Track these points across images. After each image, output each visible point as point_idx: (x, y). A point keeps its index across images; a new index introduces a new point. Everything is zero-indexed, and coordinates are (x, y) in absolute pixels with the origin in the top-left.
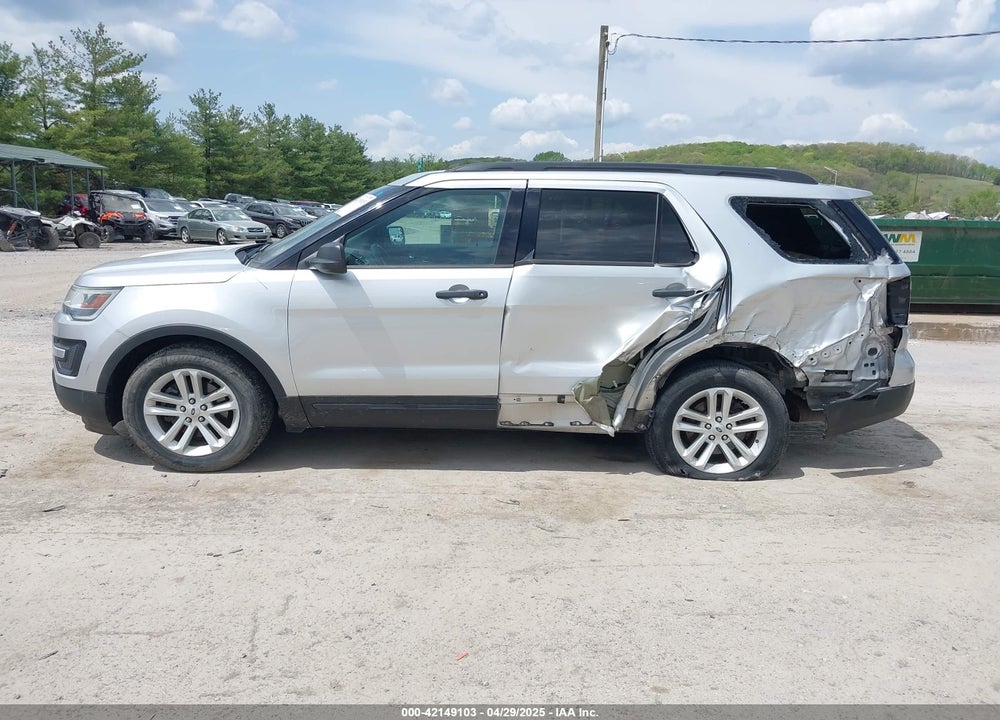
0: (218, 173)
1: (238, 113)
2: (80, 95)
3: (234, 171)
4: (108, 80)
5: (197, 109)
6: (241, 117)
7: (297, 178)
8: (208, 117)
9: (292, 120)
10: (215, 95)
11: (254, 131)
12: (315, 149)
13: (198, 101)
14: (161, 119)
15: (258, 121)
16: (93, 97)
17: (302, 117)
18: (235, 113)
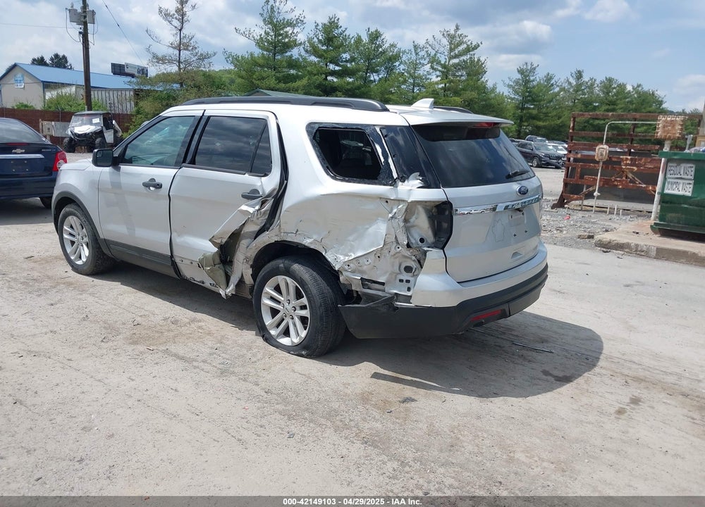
0: (526, 121)
1: (551, 78)
2: (440, 71)
3: (539, 119)
4: (456, 61)
5: (519, 76)
6: (553, 81)
7: (592, 125)
8: (527, 82)
9: (598, 82)
10: (534, 66)
11: (563, 89)
12: (613, 103)
13: (521, 71)
14: (490, 85)
15: (570, 83)
16: (446, 72)
17: (606, 78)
18: (549, 78)
